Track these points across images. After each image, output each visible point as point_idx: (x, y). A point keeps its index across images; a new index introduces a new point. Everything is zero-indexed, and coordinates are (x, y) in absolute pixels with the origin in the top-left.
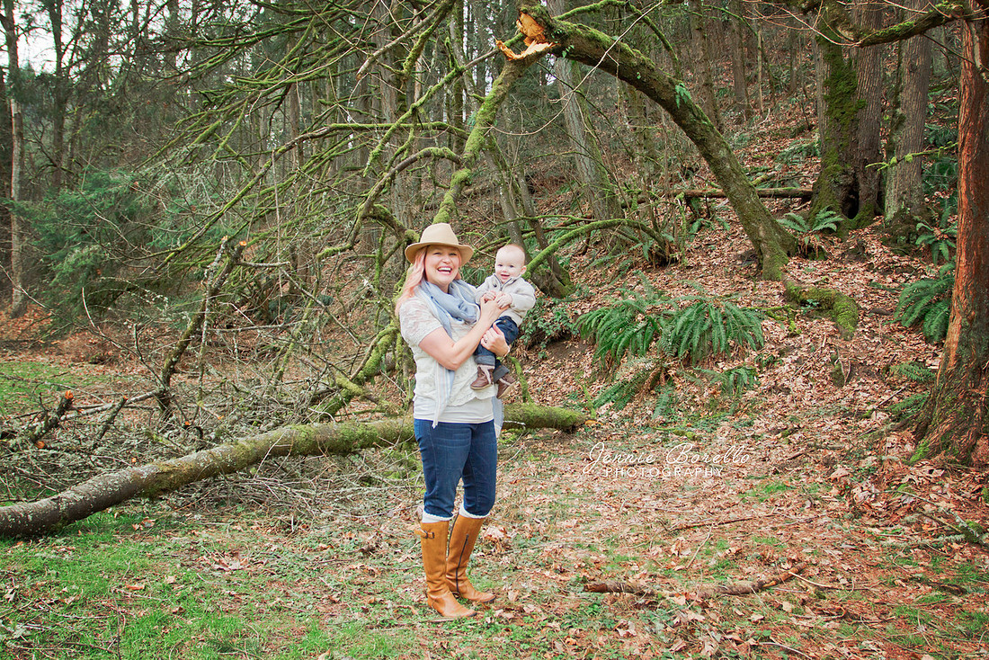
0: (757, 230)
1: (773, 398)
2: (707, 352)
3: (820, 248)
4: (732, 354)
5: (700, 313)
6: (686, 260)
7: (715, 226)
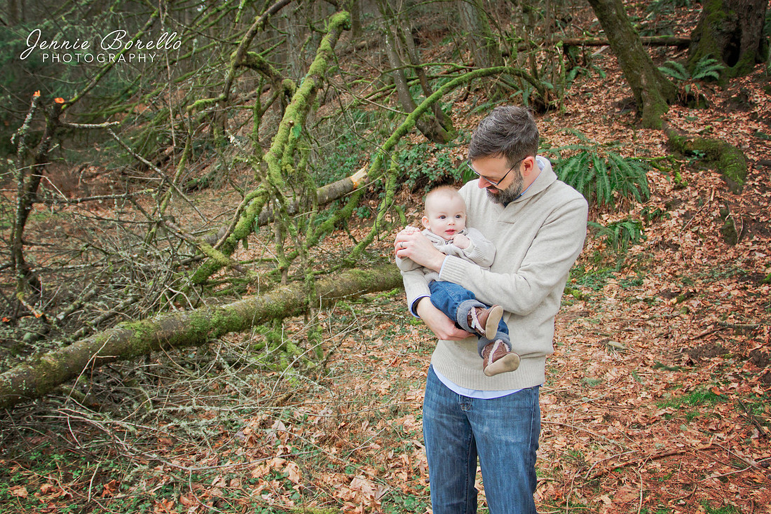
0: (638, 78)
1: (660, 255)
3: (701, 96)
4: (616, 206)
5: (584, 163)
6: (564, 106)
7: (592, 74)
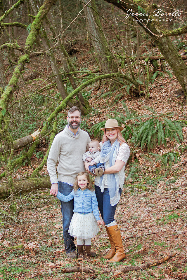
2: (155, 144)
4: (168, 145)
5: (152, 124)
6: (149, 94)
7: (165, 75)
